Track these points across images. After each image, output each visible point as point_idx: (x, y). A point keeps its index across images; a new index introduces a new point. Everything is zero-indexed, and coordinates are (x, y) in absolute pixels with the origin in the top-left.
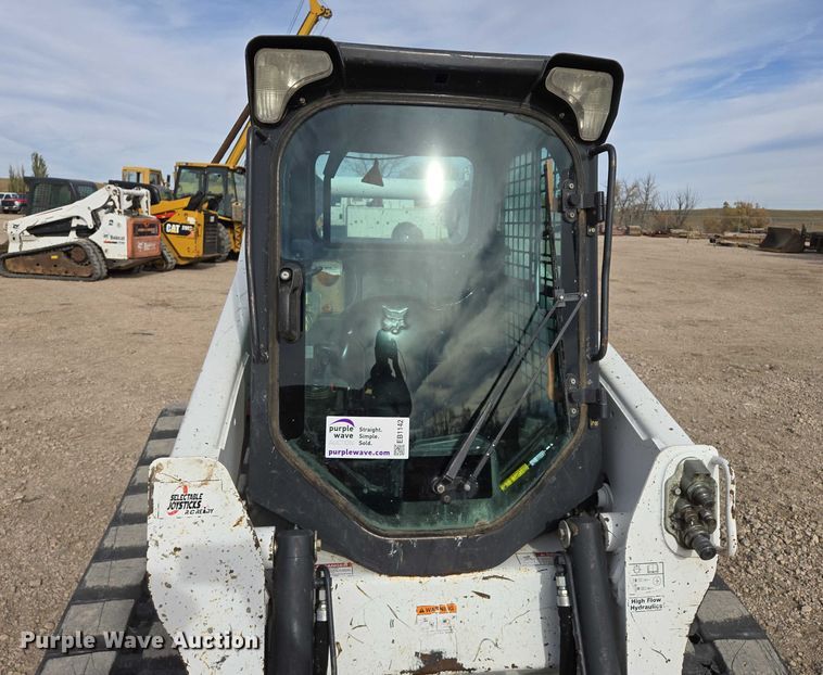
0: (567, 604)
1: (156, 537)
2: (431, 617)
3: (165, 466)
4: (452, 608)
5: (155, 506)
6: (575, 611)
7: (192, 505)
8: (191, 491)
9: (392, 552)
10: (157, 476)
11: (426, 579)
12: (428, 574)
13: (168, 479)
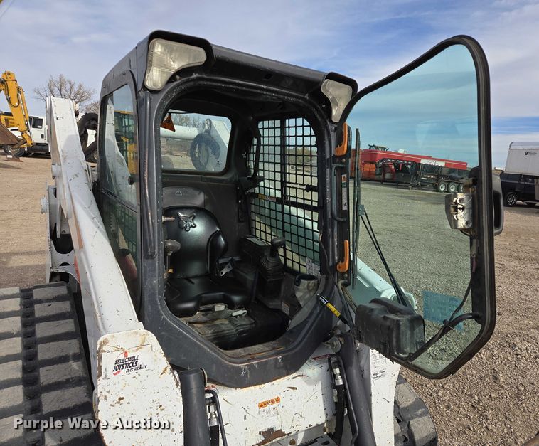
0: (341, 383)
1: (105, 393)
2: (267, 408)
3: (110, 339)
4: (278, 400)
5: (103, 370)
6: (347, 386)
7: (131, 365)
8: (130, 355)
9: (243, 373)
10: (104, 348)
11: (263, 385)
12: (263, 382)
13: (112, 349)
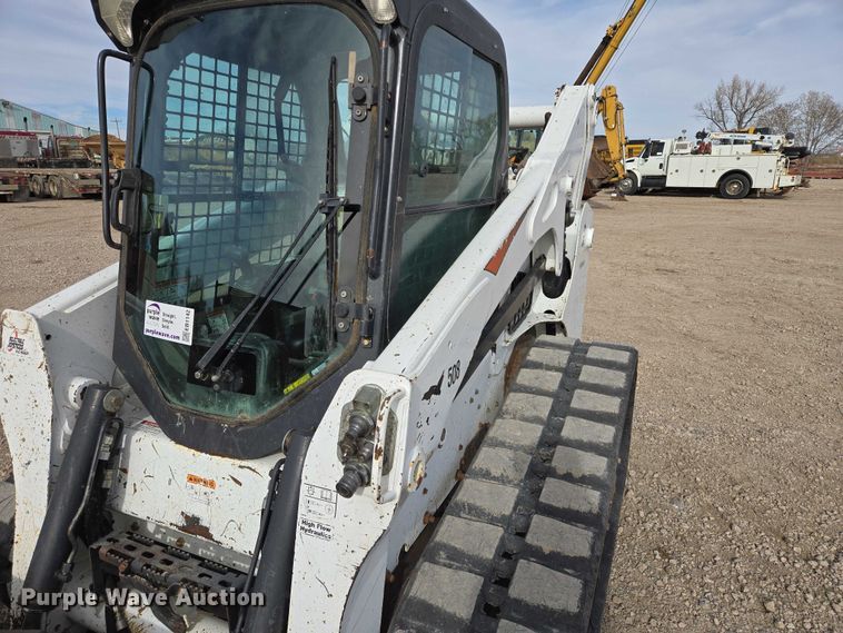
1: (2, 365)
2: (197, 487)
3: (8, 315)
4: (212, 484)
5: (3, 343)
7: (19, 346)
8: (19, 336)
9: (178, 424)
11: (199, 453)
12: (200, 450)
